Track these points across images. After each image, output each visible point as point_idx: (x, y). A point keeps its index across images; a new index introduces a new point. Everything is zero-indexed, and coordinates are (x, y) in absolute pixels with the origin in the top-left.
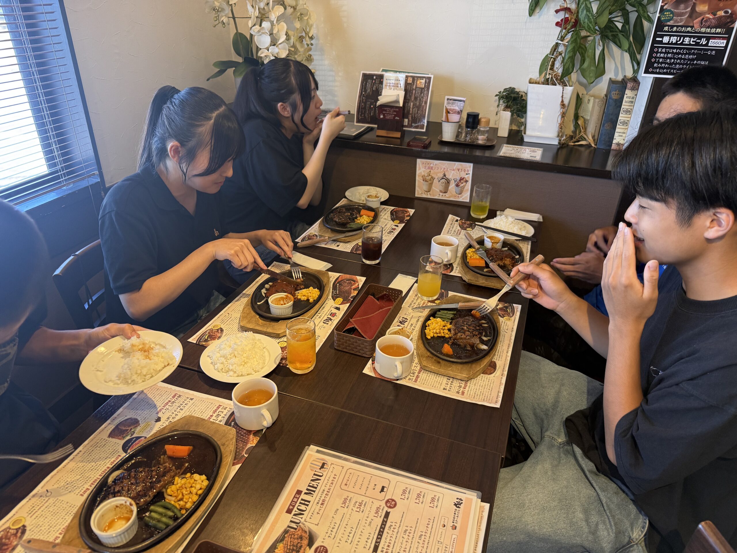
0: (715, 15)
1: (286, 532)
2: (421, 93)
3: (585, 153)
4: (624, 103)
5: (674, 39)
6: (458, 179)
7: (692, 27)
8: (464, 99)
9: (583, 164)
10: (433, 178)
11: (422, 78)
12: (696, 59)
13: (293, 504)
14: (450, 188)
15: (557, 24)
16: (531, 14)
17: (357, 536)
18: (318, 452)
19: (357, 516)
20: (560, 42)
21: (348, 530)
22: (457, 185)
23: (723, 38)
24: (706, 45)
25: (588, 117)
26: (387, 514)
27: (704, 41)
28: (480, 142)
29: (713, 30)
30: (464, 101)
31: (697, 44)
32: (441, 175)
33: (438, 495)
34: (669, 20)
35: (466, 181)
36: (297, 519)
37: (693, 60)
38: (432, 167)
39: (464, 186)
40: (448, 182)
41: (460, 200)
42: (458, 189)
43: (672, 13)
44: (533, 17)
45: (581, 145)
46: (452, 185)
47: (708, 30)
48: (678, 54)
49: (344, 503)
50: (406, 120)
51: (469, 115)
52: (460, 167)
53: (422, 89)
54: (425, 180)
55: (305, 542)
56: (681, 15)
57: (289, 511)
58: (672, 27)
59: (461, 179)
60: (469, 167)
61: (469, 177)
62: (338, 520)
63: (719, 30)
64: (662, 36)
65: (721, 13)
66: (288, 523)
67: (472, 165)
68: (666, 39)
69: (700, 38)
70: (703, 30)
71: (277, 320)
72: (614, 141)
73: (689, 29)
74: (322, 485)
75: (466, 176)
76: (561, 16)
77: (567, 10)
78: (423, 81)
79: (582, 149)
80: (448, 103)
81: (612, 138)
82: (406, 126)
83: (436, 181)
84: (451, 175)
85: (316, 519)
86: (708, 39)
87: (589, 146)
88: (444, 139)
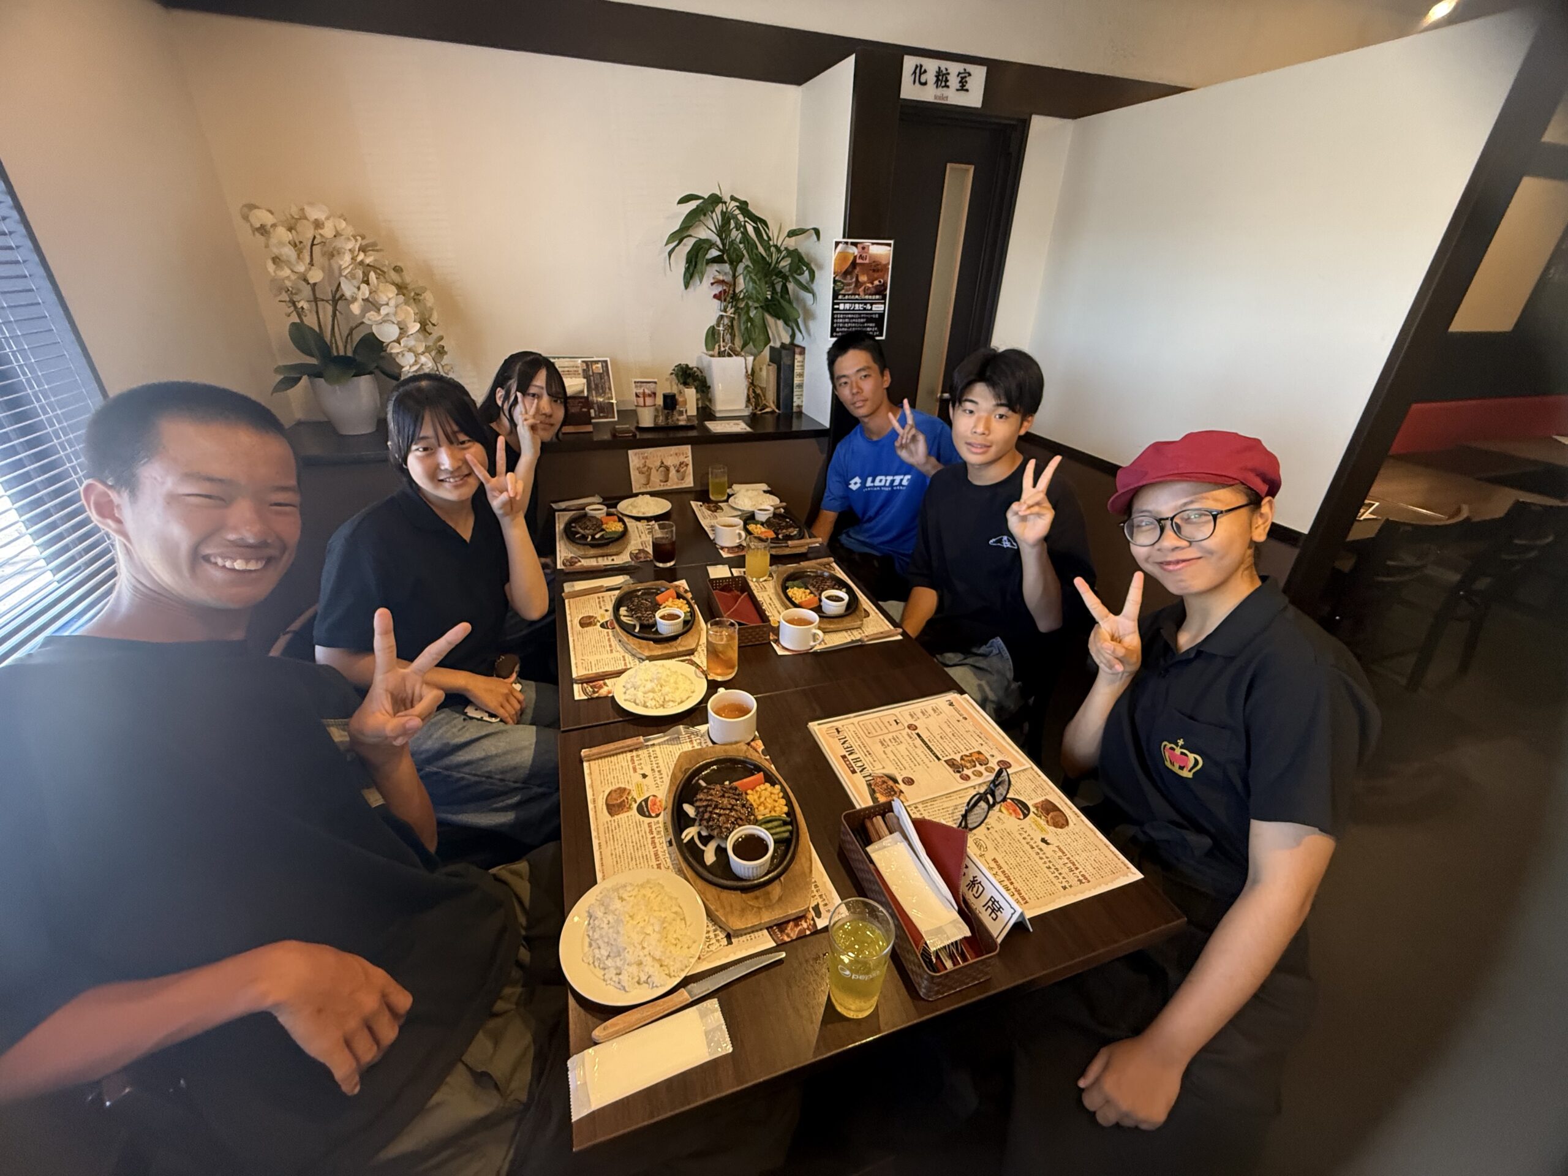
0: (872, 284)
1: (869, 785)
2: (601, 379)
3: (770, 420)
4: (796, 368)
5: (847, 306)
6: (678, 464)
7: (859, 295)
8: (656, 380)
9: (770, 429)
10: (650, 469)
11: (597, 362)
12: (867, 322)
13: (850, 766)
14: (670, 475)
15: (715, 296)
16: (687, 286)
17: (918, 759)
18: (819, 724)
19: (902, 748)
20: (724, 314)
21: (908, 759)
22: (678, 471)
23: (881, 303)
24: (871, 310)
25: (764, 385)
26: (918, 735)
27: (869, 307)
28: (682, 423)
29: (874, 297)
30: (655, 383)
31: (865, 309)
32: (659, 464)
33: (934, 706)
34: (841, 290)
35: (687, 465)
36: (865, 773)
37: (863, 323)
38: (647, 458)
39: (685, 471)
40: (667, 469)
41: (684, 486)
42: (680, 475)
43: (843, 283)
44: (691, 289)
45: (767, 413)
46: (673, 472)
47: (870, 297)
48: (853, 318)
49: (883, 745)
50: (592, 411)
51: (666, 397)
52: (677, 451)
53: (600, 374)
54: (641, 472)
55: (891, 783)
56: (849, 284)
57: (854, 772)
58: (844, 295)
59: (681, 464)
60: (687, 449)
61: (689, 460)
62: (892, 757)
63: (877, 297)
64: (838, 304)
65: (876, 283)
66: (864, 780)
67: (689, 447)
68: (841, 307)
69: (866, 304)
70: (867, 297)
71: (674, 638)
72: (795, 404)
73: (857, 297)
74: (851, 741)
75: (686, 460)
76: (718, 289)
77: (722, 282)
78: (600, 365)
79: (766, 415)
80: (636, 387)
81: (792, 402)
82: (593, 418)
83: (653, 471)
84: (669, 462)
85: (878, 766)
86: (872, 304)
87: (773, 412)
88: (641, 426)
